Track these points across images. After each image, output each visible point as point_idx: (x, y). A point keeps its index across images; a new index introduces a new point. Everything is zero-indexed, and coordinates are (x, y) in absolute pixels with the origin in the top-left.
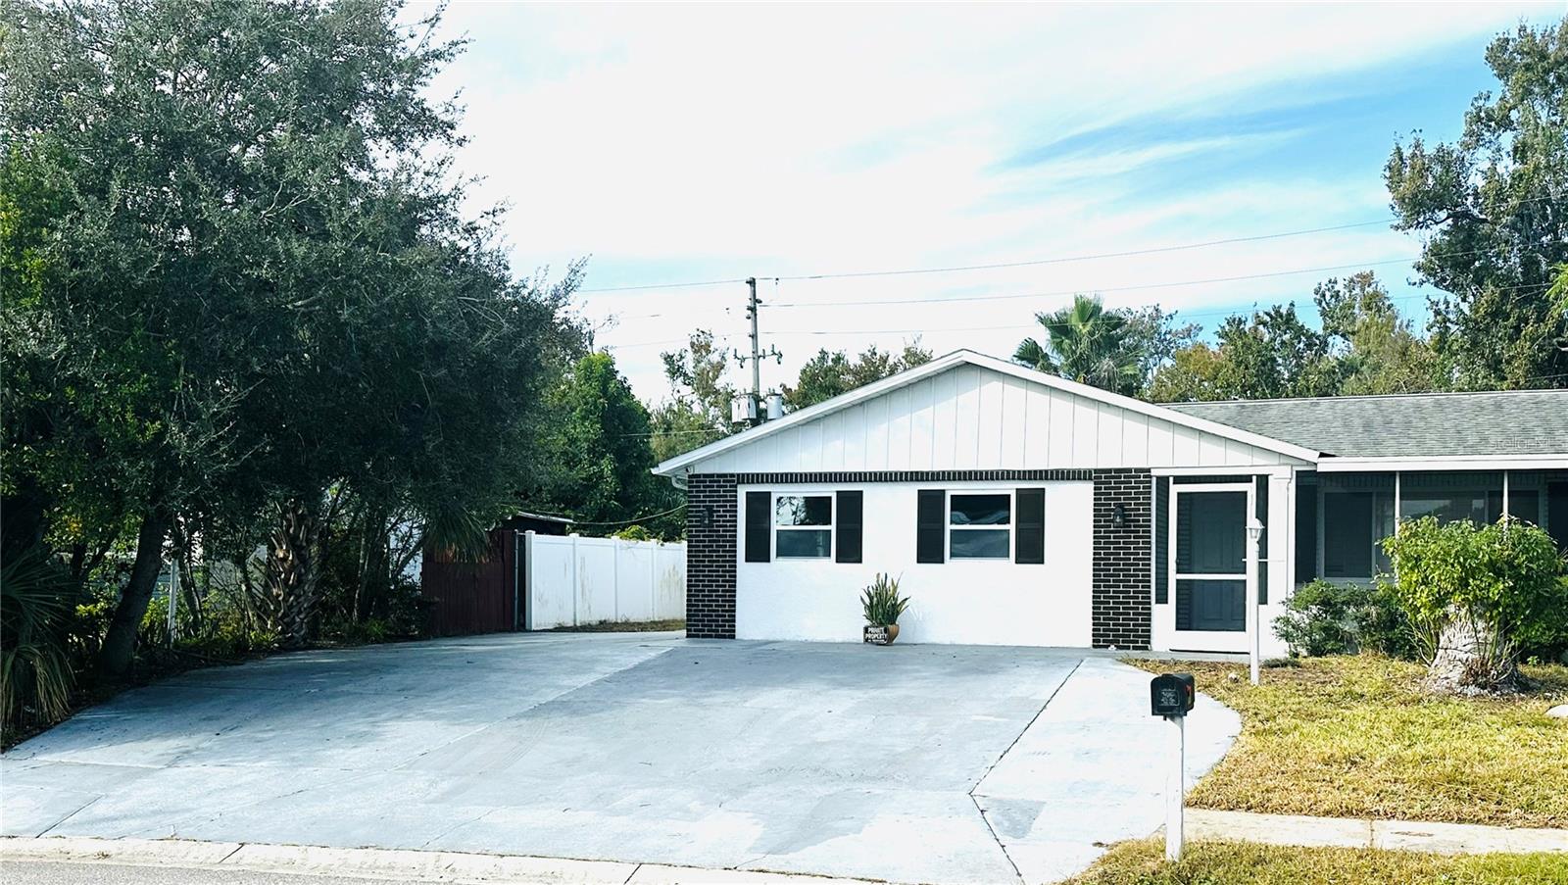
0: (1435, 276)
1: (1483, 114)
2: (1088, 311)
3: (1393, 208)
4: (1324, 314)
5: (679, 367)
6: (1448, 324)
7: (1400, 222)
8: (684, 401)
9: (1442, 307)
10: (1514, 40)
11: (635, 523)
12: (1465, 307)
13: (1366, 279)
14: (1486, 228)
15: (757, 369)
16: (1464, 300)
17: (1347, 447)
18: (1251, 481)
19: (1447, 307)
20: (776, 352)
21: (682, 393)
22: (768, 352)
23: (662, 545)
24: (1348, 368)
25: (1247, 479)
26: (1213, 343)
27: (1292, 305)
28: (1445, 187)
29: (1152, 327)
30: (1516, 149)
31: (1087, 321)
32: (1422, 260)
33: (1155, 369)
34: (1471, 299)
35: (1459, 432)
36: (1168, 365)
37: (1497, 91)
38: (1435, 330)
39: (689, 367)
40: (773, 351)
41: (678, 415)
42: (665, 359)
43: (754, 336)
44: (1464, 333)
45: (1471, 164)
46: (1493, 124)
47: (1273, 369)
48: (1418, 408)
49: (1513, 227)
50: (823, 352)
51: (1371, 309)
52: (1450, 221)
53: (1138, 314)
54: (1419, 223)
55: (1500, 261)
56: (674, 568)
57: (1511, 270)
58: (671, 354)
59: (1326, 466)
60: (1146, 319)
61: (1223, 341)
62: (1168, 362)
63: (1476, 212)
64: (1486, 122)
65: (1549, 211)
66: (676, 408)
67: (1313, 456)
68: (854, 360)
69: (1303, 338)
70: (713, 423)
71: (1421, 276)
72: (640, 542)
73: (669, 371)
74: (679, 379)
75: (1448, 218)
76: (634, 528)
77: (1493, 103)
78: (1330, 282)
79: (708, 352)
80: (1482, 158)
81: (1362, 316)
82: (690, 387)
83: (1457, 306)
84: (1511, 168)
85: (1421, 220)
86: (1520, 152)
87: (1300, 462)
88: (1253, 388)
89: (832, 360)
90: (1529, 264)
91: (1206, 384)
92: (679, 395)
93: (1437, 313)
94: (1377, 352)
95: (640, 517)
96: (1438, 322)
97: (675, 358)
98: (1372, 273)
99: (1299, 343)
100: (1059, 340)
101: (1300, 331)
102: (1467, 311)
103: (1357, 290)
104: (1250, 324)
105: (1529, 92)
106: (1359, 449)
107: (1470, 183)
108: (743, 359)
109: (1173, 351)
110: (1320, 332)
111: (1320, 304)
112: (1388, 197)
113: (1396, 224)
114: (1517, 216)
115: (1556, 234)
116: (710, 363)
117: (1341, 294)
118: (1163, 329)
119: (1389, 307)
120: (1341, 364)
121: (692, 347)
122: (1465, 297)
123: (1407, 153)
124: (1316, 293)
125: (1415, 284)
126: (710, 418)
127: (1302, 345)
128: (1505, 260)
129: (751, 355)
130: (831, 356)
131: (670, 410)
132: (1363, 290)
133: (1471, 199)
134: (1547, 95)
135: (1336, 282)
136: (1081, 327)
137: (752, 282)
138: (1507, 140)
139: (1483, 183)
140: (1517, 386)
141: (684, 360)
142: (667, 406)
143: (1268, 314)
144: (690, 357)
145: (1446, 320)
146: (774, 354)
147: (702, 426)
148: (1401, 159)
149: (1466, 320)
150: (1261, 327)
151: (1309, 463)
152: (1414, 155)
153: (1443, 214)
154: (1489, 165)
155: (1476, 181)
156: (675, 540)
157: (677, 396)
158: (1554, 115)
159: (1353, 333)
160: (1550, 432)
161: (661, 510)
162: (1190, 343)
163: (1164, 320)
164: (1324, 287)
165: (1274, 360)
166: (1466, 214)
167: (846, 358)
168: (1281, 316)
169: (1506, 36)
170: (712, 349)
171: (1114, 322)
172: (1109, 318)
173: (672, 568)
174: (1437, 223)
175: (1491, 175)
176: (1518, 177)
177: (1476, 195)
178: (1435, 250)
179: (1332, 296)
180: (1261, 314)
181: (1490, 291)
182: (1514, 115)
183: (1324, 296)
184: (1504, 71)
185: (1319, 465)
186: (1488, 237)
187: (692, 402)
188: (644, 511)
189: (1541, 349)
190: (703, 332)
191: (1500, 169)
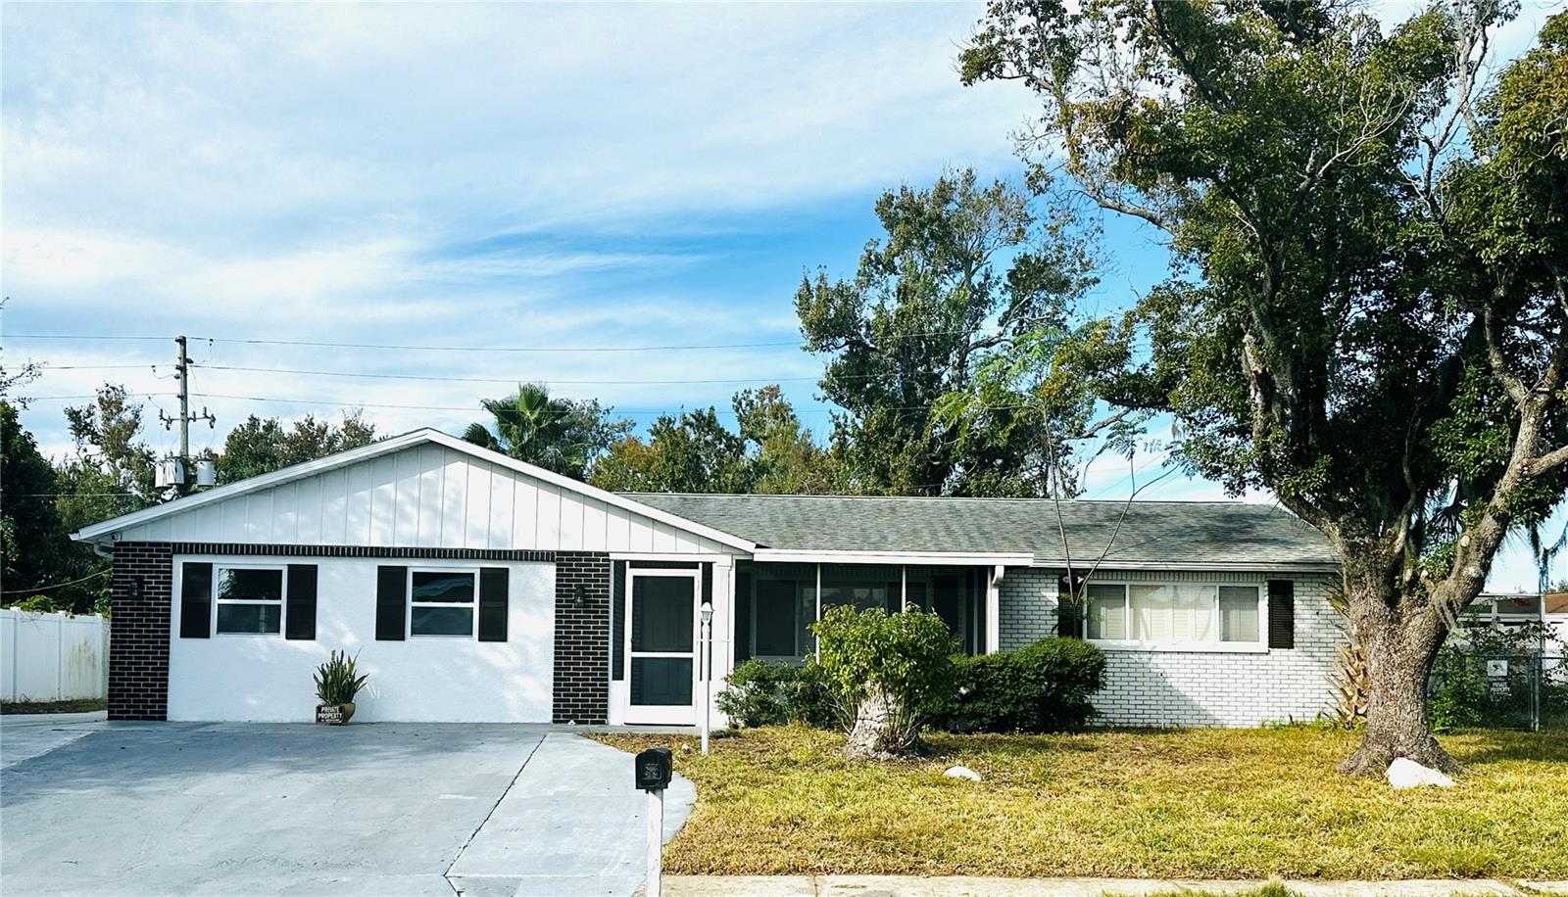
0: (835, 394)
1: (873, 257)
2: (534, 398)
3: (802, 331)
4: (741, 419)
5: (87, 424)
6: (847, 436)
7: (808, 343)
8: (92, 461)
9: (842, 421)
10: (897, 198)
11: (40, 593)
12: (858, 421)
13: (774, 392)
14: (874, 356)
15: (186, 431)
16: (858, 416)
17: (773, 539)
18: (697, 568)
19: (846, 421)
20: (209, 415)
21: (89, 453)
22: (200, 414)
23: (71, 617)
24: (760, 468)
25: (693, 565)
26: (647, 440)
27: (712, 409)
28: (844, 318)
29: (590, 419)
30: (899, 291)
31: (535, 409)
32: (825, 380)
33: (593, 458)
34: (863, 416)
35: (863, 530)
36: (605, 456)
37: (884, 240)
38: (836, 440)
39: (98, 425)
40: (205, 414)
41: (85, 475)
42: (70, 415)
43: (183, 397)
44: (858, 445)
45: (864, 300)
46: (881, 267)
47: (698, 466)
48: (831, 507)
49: (896, 356)
50: (252, 418)
51: (777, 418)
52: (847, 348)
53: (578, 407)
54: (823, 346)
55: (887, 385)
56: (86, 643)
57: (894, 394)
58: (76, 410)
59: (761, 556)
60: (586, 411)
61: (654, 437)
62: (605, 453)
63: (868, 341)
64: (878, 265)
65: (923, 346)
66: (81, 468)
67: (750, 547)
68: (288, 428)
69: (724, 440)
70: (125, 486)
71: (823, 393)
72: (45, 613)
73: (74, 428)
74: (86, 438)
75: (845, 345)
76: (37, 599)
77: (881, 250)
78: (745, 391)
79: (120, 410)
80: (873, 296)
81: (771, 424)
82: (99, 447)
83: (853, 421)
84: (896, 307)
85: (824, 344)
86: (903, 293)
87: (737, 552)
88: (681, 482)
89: (264, 427)
90: (909, 390)
91: (639, 475)
92: (85, 454)
93: (838, 426)
94: (784, 456)
95: (42, 585)
96: (838, 433)
97: (81, 414)
98: (778, 386)
99: (720, 443)
100: (506, 425)
101: (720, 434)
102: (861, 426)
103: (767, 401)
104: (677, 425)
105: (908, 243)
106: (784, 544)
107: (863, 315)
108: (170, 421)
109: (610, 442)
110: (738, 436)
111: (737, 411)
112: (799, 322)
113: (804, 345)
114: (899, 347)
115: (929, 366)
116: (120, 421)
117: (755, 403)
118: (601, 422)
119: (792, 417)
120: (755, 464)
121: (101, 403)
122: (859, 413)
123: (813, 285)
124: (735, 400)
125: (819, 399)
126: (122, 481)
127: (722, 446)
128: (891, 385)
129: (179, 416)
130: (262, 423)
131: (73, 469)
132: (771, 401)
133: (864, 330)
134: (923, 248)
135: (750, 392)
136: (528, 414)
137: (182, 341)
138: (893, 281)
139: (874, 317)
140: (900, 493)
141: (92, 417)
142: (70, 464)
143: (693, 416)
144: (98, 412)
145: (845, 433)
146: (206, 417)
147: (112, 489)
148: (808, 289)
149: (860, 434)
150: (688, 427)
151: (746, 553)
152: (819, 287)
153: (842, 341)
154: (879, 302)
155: (869, 315)
156: (87, 613)
157: (83, 455)
158: (928, 265)
159: (765, 438)
160: (934, 534)
161: (68, 579)
162: (625, 437)
163: (601, 414)
164: (740, 396)
165: (699, 457)
166: (860, 343)
167: (279, 426)
168: (704, 419)
169: (891, 192)
170: (124, 406)
171: (560, 410)
172: (554, 406)
173: (82, 642)
174: (837, 348)
175: (880, 310)
176: (901, 314)
177: (869, 327)
178: (836, 371)
179: (747, 405)
180: (688, 416)
181: (880, 411)
182: (897, 261)
183: (740, 403)
184: (891, 223)
185: (755, 555)
186: (876, 363)
187: (101, 463)
188: (47, 579)
189: (919, 461)
190: (114, 389)
191: (887, 306)
